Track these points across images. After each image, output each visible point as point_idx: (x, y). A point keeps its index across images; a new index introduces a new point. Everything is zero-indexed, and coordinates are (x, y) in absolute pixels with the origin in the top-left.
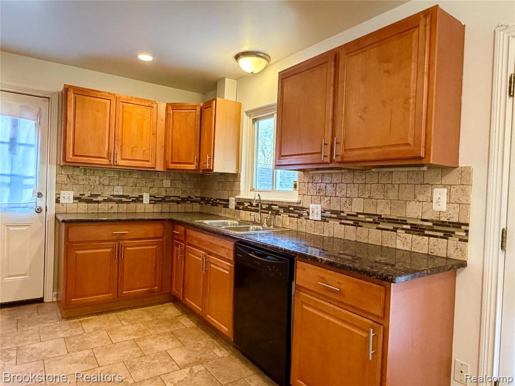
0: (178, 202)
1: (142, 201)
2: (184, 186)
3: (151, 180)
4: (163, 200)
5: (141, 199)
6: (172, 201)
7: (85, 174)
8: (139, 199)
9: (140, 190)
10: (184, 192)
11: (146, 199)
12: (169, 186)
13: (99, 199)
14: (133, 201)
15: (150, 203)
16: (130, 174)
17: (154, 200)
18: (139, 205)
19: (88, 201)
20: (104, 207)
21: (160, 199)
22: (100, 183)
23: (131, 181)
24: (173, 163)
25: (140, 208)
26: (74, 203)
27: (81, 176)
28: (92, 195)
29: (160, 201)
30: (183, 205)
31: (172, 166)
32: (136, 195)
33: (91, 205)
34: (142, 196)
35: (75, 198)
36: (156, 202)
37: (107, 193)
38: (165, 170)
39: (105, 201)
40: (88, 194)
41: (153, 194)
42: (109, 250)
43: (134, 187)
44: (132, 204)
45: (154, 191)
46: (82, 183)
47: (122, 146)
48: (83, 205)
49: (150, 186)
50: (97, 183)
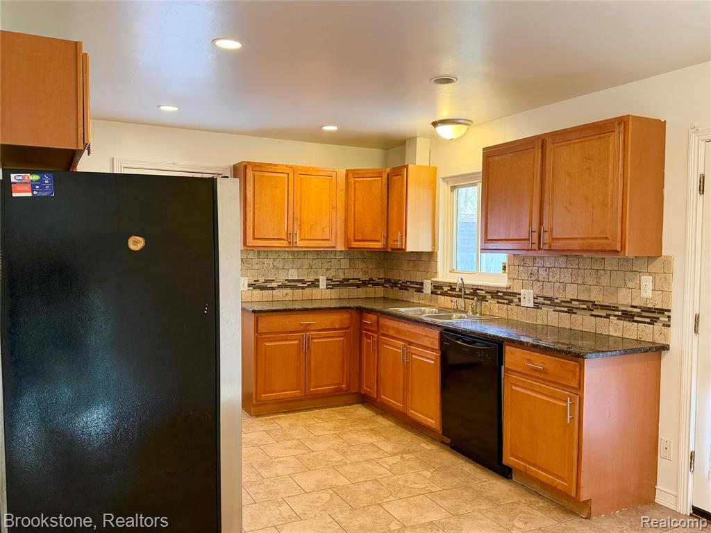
0: (358, 286)
1: (318, 286)
2: (364, 266)
3: (327, 260)
4: (344, 283)
5: (317, 283)
6: (352, 285)
7: (259, 257)
8: (315, 284)
9: (316, 273)
10: (365, 273)
11: (323, 283)
12: (348, 267)
13: (274, 285)
14: (309, 286)
15: (327, 288)
16: (305, 255)
17: (332, 285)
18: (315, 291)
19: (262, 288)
20: (278, 294)
21: (338, 283)
22: (274, 266)
23: (306, 263)
24: (355, 241)
25: (315, 293)
26: (248, 290)
27: (255, 260)
28: (266, 281)
29: (338, 285)
30: (365, 289)
31: (355, 244)
32: (312, 278)
33: (266, 292)
34: (318, 280)
35: (250, 285)
36: (334, 286)
37: (282, 278)
38: (347, 249)
39: (279, 287)
40: (261, 280)
41: (330, 277)
43: (309, 270)
44: (308, 291)
45: (331, 274)
46: (256, 267)
47: (300, 225)
48: (258, 292)
49: (326, 267)
50: (271, 266)
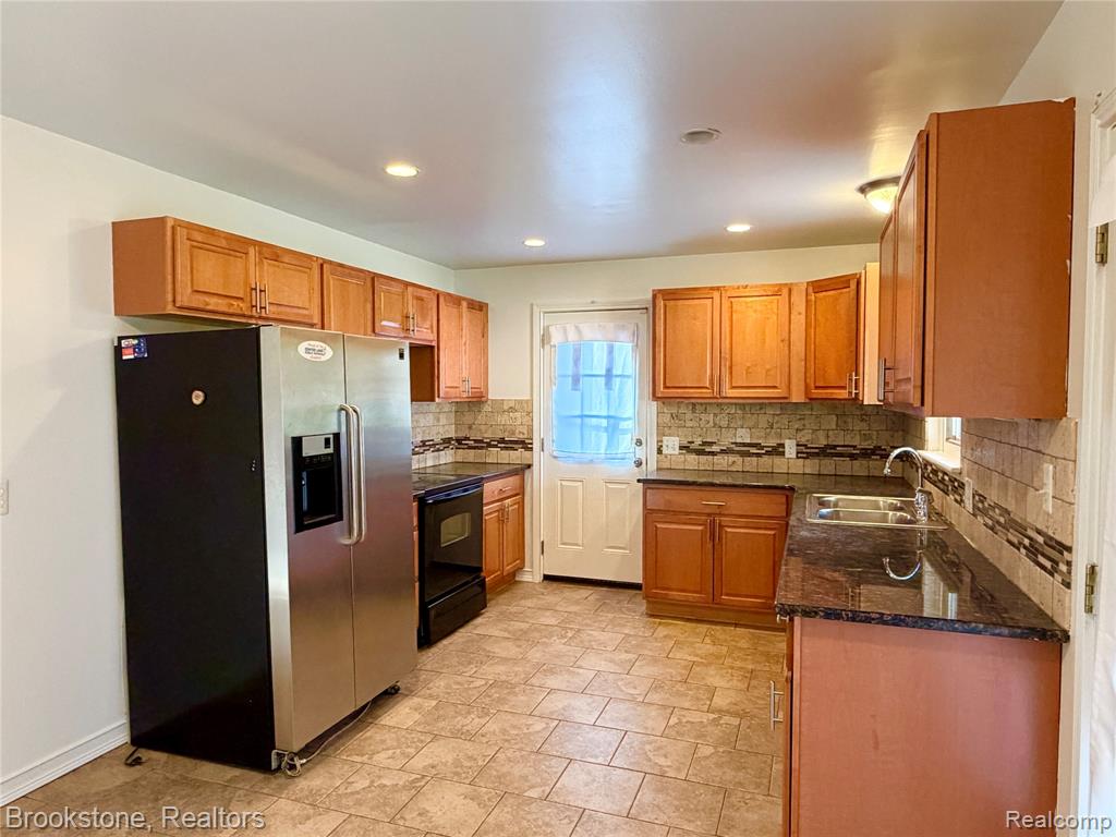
0: (853, 457)
1: (783, 454)
2: (864, 425)
3: (798, 417)
4: (825, 452)
5: (781, 450)
6: (841, 455)
7: (694, 411)
8: (778, 451)
9: (780, 436)
10: (866, 437)
11: (790, 449)
12: (834, 427)
13: (715, 448)
14: (768, 453)
15: (798, 457)
16: (761, 409)
17: (805, 452)
18: (777, 460)
19: (700, 452)
20: (722, 462)
21: (817, 451)
22: (715, 424)
23: (763, 420)
24: (817, 388)
25: (779, 464)
26: (680, 454)
27: (689, 415)
28: (704, 443)
29: (817, 454)
30: (864, 462)
31: (816, 393)
32: (773, 442)
33: (703, 458)
34: (782, 445)
35: (681, 448)
36: (809, 456)
37: (726, 440)
38: (807, 401)
39: (723, 452)
40: (698, 441)
41: (803, 441)
42: (700, 528)
43: (768, 430)
44: (766, 458)
45: (805, 437)
46: (689, 424)
47: (731, 368)
48: (692, 457)
49: (796, 426)
50: (711, 424)
